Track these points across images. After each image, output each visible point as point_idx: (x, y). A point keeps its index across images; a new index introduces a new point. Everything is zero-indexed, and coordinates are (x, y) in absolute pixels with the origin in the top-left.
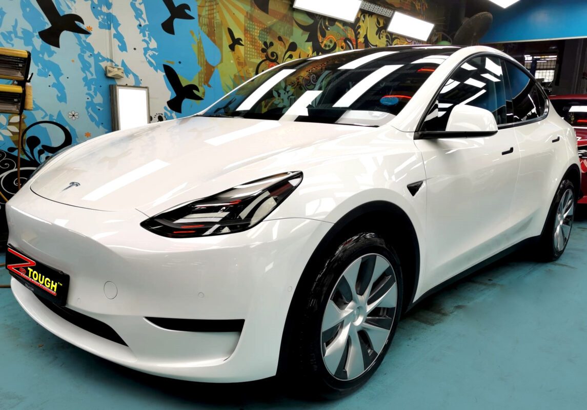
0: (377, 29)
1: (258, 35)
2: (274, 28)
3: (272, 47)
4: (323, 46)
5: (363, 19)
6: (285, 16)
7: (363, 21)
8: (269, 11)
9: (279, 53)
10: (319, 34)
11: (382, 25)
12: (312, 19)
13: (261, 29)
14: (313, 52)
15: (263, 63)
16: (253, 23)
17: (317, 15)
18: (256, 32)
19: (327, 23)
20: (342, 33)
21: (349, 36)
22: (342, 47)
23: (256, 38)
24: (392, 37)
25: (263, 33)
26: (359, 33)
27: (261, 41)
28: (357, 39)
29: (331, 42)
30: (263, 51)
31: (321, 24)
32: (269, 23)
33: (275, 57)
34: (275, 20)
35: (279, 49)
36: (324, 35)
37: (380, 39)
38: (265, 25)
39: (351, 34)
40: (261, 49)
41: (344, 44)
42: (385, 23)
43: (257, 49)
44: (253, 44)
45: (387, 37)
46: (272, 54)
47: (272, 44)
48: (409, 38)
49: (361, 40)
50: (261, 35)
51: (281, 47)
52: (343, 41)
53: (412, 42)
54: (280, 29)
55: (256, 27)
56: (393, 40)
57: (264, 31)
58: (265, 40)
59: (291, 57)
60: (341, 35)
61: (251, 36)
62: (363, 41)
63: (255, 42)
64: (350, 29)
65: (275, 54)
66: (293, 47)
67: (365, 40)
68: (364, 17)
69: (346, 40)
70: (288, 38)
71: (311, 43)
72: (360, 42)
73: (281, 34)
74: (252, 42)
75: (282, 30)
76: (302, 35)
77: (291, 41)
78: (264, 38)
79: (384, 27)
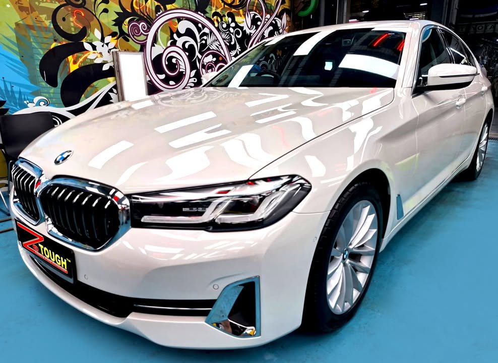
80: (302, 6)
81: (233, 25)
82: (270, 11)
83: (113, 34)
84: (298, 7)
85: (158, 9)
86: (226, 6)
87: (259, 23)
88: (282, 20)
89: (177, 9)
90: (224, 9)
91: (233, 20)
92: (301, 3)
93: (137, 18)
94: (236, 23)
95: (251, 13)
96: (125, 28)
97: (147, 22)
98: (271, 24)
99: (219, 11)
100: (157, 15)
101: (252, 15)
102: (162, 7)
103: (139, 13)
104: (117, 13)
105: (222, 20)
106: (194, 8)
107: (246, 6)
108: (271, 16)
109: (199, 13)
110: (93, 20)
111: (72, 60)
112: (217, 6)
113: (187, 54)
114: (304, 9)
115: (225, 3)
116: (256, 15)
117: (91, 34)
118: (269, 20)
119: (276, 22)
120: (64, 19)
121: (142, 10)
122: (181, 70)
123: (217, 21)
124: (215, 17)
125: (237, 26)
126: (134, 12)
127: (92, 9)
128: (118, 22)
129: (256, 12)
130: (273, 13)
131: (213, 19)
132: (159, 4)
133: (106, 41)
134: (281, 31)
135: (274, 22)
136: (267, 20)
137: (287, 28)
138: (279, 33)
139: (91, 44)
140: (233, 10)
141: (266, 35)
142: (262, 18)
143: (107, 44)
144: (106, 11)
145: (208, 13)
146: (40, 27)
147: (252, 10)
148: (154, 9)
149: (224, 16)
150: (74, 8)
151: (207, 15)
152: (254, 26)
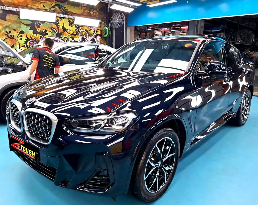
0: (69, 23)
1: (2, 29)
2: (10, 26)
3: (10, 33)
4: (39, 31)
6: (16, 21)
7: (61, 21)
8: (7, 20)
9: (15, 35)
10: (36, 27)
11: (72, 21)
12: (31, 21)
13: (3, 27)
14: (34, 34)
15: (6, 39)
19: (40, 23)
20: (49, 26)
22: (50, 31)
24: (78, 27)
26: (59, 25)
27: (4, 31)
28: (58, 28)
29: (43, 29)
30: (6, 35)
31: (37, 23)
32: (7, 24)
33: (13, 37)
34: (11, 23)
35: (15, 34)
36: (39, 27)
37: (71, 27)
38: (5, 25)
39: (54, 26)
40: (4, 34)
41: (51, 30)
43: (2, 34)
45: (75, 26)
46: (11, 36)
48: (88, 26)
49: (61, 28)
51: (15, 33)
54: (14, 26)
55: (1, 26)
57: (5, 28)
59: (21, 36)
63: (1, 32)
64: (54, 24)
66: (22, 32)
67: (63, 28)
68: (61, 19)
70: (18, 29)
71: (32, 31)
73: (15, 28)
76: (26, 28)
77: (21, 30)
78: (6, 30)
79: (73, 22)
80: (104, 33)
81: (73, 41)
82: (90, 35)
83: (24, 46)
85: (41, 37)
87: (85, 40)
88: (96, 38)
90: (69, 36)
91: (73, 39)
93: (33, 41)
96: (28, 44)
97: (37, 42)
98: (91, 40)
99: (67, 36)
100: (41, 39)
101: (82, 37)
103: (34, 39)
104: (25, 39)
105: (68, 39)
106: (56, 36)
107: (79, 34)
109: (58, 37)
110: (16, 42)
115: (69, 34)
117: (16, 47)
118: (90, 38)
119: (94, 39)
120: (7, 42)
124: (65, 39)
125: (75, 41)
126: (32, 39)
127: (16, 39)
128: (26, 42)
129: (84, 36)
130: (92, 36)
133: (21, 48)
134: (96, 42)
135: (93, 39)
137: (100, 41)
139: (15, 49)
140: (73, 36)
142: (87, 38)
143: (21, 49)
144: (21, 39)
145: (61, 37)
147: (82, 35)
148: (39, 37)
150: (10, 39)
152: (83, 41)
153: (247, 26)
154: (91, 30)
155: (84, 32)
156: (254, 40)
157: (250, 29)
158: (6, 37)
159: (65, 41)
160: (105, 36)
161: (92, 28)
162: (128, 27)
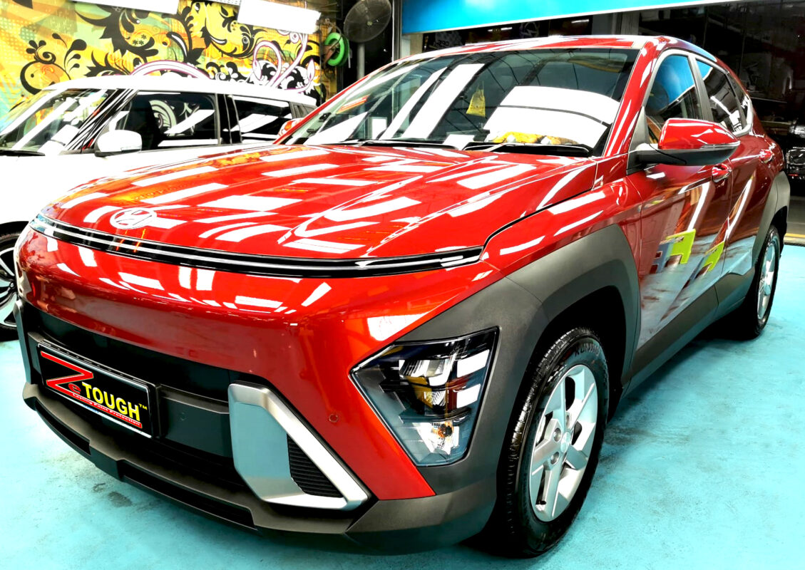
0: (223, 20)
1: (19, 33)
2: (44, 24)
3: (45, 46)
4: (130, 42)
5: (197, 9)
6: (61, 9)
7: (197, 11)
8: (33, 4)
9: (57, 54)
10: (122, 29)
11: (231, 14)
12: (109, 11)
13: (22, 26)
14: (115, 50)
15: (32, 65)
16: (9, 20)
17: (115, 7)
18: (15, 30)
19: (134, 15)
20: (161, 26)
21: (175, 30)
22: (165, 43)
23: (15, 36)
24: (249, 31)
25: (27, 30)
26: (192, 25)
27: (26, 39)
28: (189, 33)
29: (144, 37)
30: (29, 51)
31: (124, 17)
32: (35, 19)
33: (50, 58)
34: (46, 15)
35: (57, 49)
36: (130, 29)
37: (230, 31)
38: (28, 21)
39: (177, 27)
40: (25, 49)
41: (167, 40)
42: (236, 12)
43: (20, 50)
44: (12, 44)
45: (242, 29)
46: (46, 55)
47: (42, 43)
48: (282, 31)
49: (197, 33)
50: (23, 34)
51: (59, 47)
52: (165, 35)
53: (289, 34)
54: (54, 25)
55: (14, 24)
56: (254, 33)
57: (29, 29)
58: (32, 39)
59: (77, 57)
60: (160, 29)
61: (7, 35)
62: (201, 35)
63: (14, 42)
64: (176, 21)
65: (50, 55)
66: (79, 45)
67: (203, 34)
68: (198, 6)
69: (169, 35)
70: (69, 35)
71: (110, 40)
72: (195, 37)
73: (57, 31)
74: (10, 41)
75: (59, 26)
76: (93, 30)
77: (75, 38)
78: (29, 37)
79: (235, 17)
80: (331, 53)
81: (236, 75)
82: (287, 59)
84: (327, 54)
85: (136, 62)
86: (224, 55)
87: (272, 73)
88: (307, 68)
89: (160, 61)
90: (222, 58)
91: (235, 70)
92: (331, 51)
93: (112, 72)
94: (239, 74)
95: (260, 61)
98: (292, 74)
99: (215, 61)
100: (135, 68)
101: (262, 65)
102: (142, 60)
103: (114, 66)
104: (89, 68)
105: (219, 71)
106: (181, 58)
107: (253, 54)
108: (290, 65)
109: (189, 64)
110: (62, 75)
111: (40, 115)
112: (213, 56)
113: (173, 108)
114: (334, 57)
115: (223, 52)
116: (267, 64)
118: (287, 69)
119: (298, 71)
120: (32, 76)
121: (118, 64)
122: (164, 125)
123: (213, 72)
124: (211, 68)
125: (241, 77)
126: (108, 66)
127: (62, 65)
129: (267, 60)
130: (293, 61)
131: (207, 70)
132: (138, 57)
134: (305, 82)
135: (295, 71)
136: (284, 69)
137: (316, 78)
138: (304, 84)
140: (234, 60)
141: (284, 85)
142: (277, 66)
144: (77, 66)
145: (199, 63)
146: (8, 84)
147: (262, 59)
148: (132, 62)
149: (222, 66)
150: (44, 65)
151: (199, 66)
152: (266, 77)
153: (770, 42)
154: (289, 42)
155: (268, 49)
156: (790, 87)
157: (778, 53)
158: (31, 58)
159: (212, 75)
160: (333, 62)
161: (292, 35)
162: (403, 35)
